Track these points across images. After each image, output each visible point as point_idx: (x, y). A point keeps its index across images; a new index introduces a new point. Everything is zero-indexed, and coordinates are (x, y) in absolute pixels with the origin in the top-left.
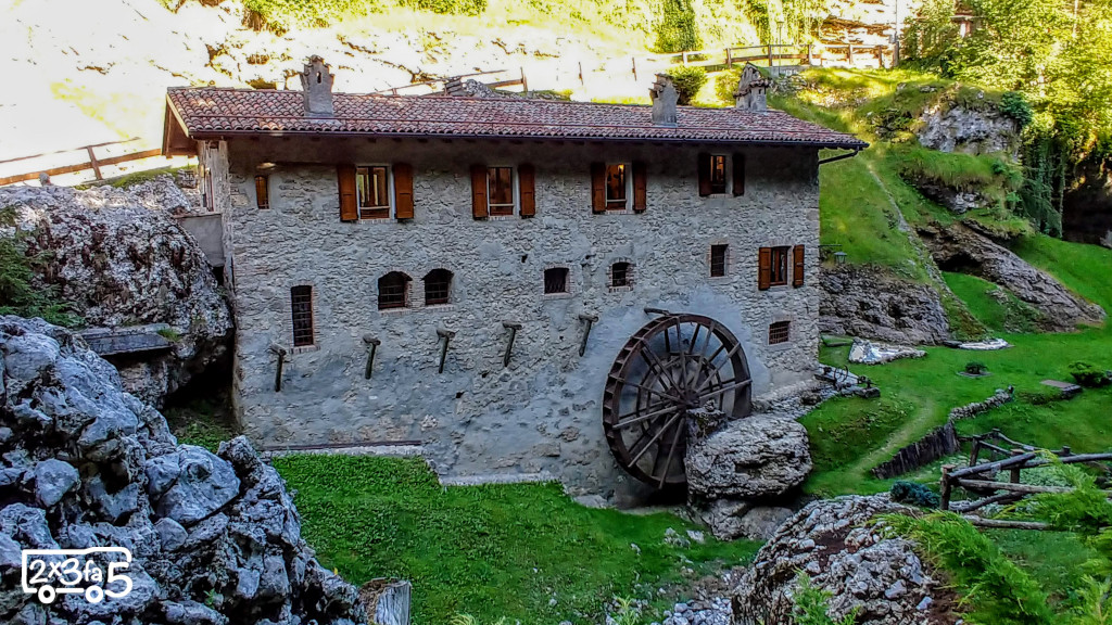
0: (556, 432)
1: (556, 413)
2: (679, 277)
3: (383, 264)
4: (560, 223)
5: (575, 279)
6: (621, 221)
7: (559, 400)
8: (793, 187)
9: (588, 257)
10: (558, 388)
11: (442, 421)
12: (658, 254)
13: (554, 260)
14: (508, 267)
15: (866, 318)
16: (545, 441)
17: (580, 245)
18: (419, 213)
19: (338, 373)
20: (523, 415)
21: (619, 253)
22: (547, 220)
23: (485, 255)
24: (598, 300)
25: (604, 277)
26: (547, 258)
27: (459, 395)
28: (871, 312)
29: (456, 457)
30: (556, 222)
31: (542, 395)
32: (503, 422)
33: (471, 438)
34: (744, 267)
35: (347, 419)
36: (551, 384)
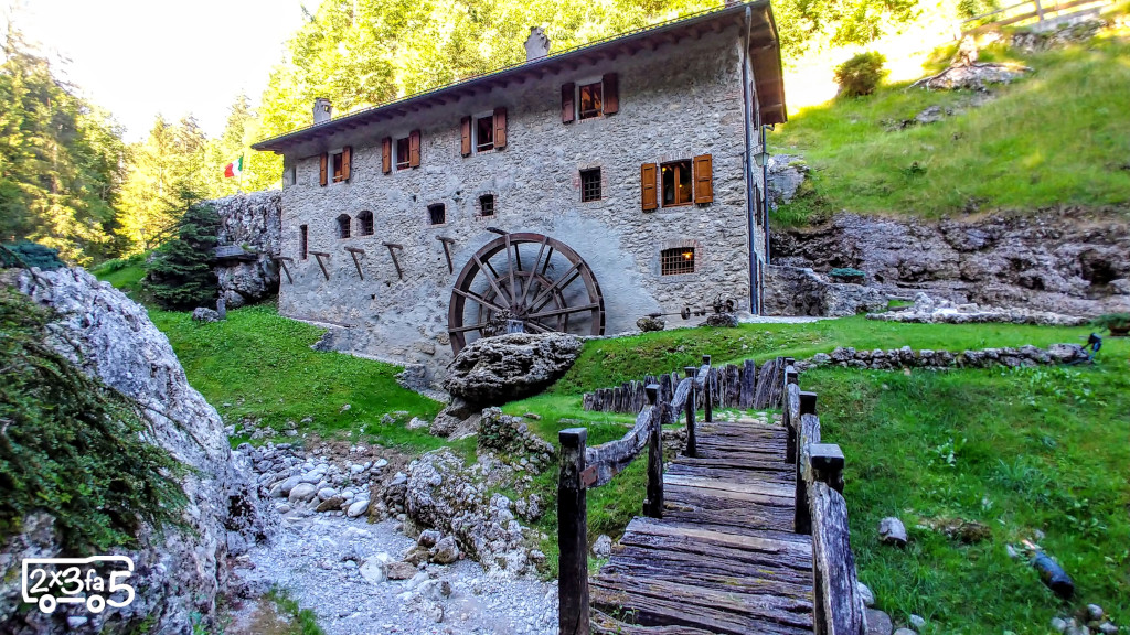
0: (431, 334)
1: (432, 319)
2: (543, 204)
4: (438, 169)
5: (451, 209)
6: (490, 161)
7: (435, 309)
9: (458, 193)
10: (433, 299)
11: (361, 313)
12: (520, 184)
13: (434, 197)
14: (404, 206)
16: (423, 340)
19: (314, 276)
20: (409, 316)
21: (483, 187)
24: (467, 228)
25: (473, 208)
26: (429, 197)
27: (372, 297)
29: (368, 341)
32: (396, 320)
33: (379, 329)
34: (621, 189)
35: (317, 305)
36: (429, 295)
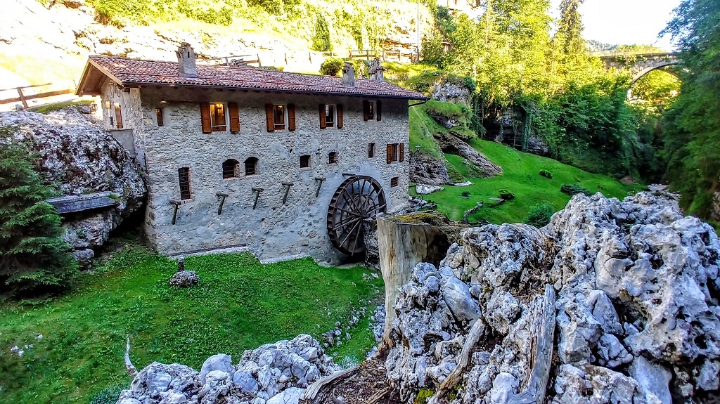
0: (307, 234)
1: (306, 225)
2: (356, 158)
3: (224, 155)
4: (306, 134)
5: (313, 159)
6: (332, 132)
7: (307, 218)
8: (399, 117)
9: (319, 150)
10: (306, 213)
11: (255, 233)
12: (348, 148)
13: (304, 151)
14: (283, 155)
15: (418, 174)
16: (302, 238)
17: (315, 144)
18: (242, 129)
19: (205, 213)
20: (292, 227)
21: (331, 148)
22: (301, 132)
23: (273, 150)
24: (323, 170)
25: (325, 160)
26: (301, 150)
27: (263, 220)
28: (420, 172)
29: (263, 250)
30: (305, 133)
31: (300, 217)
32: (283, 231)
33: (269, 240)
34: (381, 152)
35: (210, 236)
36: (304, 211)
